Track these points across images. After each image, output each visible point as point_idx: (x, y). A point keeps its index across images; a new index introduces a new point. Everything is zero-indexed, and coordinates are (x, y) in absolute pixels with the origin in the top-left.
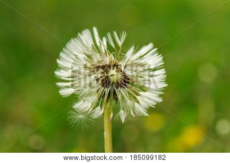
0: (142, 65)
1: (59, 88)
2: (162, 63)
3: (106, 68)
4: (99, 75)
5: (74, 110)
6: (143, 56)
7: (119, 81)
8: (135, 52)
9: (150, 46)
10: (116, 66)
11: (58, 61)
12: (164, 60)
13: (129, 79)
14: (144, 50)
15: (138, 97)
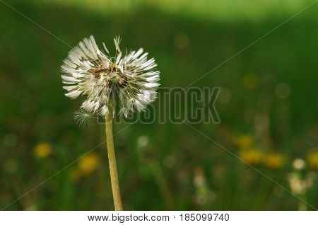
2: (156, 65)
5: (82, 109)
7: (120, 82)
9: (141, 51)
12: (156, 62)
14: (133, 55)
15: (139, 95)
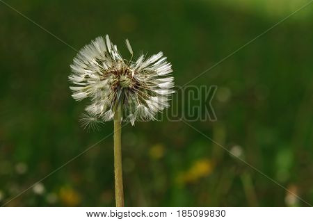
0: (152, 72)
1: (72, 92)
2: (171, 71)
3: (117, 74)
4: (112, 80)
5: (86, 112)
6: (153, 63)
7: (130, 87)
8: (144, 61)
9: (160, 54)
10: (127, 72)
11: (72, 67)
12: (172, 68)
13: (139, 85)
14: (155, 58)
15: (148, 101)
